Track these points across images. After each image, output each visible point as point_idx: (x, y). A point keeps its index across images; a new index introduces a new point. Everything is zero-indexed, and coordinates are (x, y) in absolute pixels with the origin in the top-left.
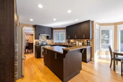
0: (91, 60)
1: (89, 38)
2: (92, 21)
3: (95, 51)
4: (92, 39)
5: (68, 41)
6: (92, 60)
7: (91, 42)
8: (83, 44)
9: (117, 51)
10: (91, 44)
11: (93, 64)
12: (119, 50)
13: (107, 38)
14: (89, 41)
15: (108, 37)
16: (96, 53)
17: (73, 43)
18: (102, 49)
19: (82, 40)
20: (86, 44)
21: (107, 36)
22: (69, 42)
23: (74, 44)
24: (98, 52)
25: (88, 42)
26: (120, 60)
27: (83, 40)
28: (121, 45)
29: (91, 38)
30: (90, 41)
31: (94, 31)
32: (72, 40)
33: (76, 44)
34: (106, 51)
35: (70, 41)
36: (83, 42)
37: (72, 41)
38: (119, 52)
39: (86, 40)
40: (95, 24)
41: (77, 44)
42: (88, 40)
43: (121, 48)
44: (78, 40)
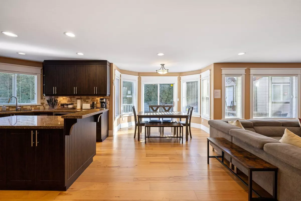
0: (107, 136)
1: (105, 95)
2: (110, 64)
3: (115, 118)
4: (110, 95)
5: (48, 101)
6: (109, 135)
7: (108, 102)
8: (93, 106)
9: (141, 114)
10: (108, 106)
11: (112, 140)
12: (142, 112)
13: (129, 95)
14: (104, 100)
15: (131, 94)
16: (115, 121)
17: (67, 105)
18: (123, 113)
19: (90, 97)
20: (99, 105)
21: (129, 92)
22: (52, 103)
23: (70, 106)
24: (118, 120)
25: (103, 102)
26: (143, 124)
27: (93, 97)
28: (145, 105)
29: (108, 93)
30: (106, 99)
31: (113, 83)
32: (64, 97)
33: (74, 108)
34: (128, 115)
35: (56, 101)
36: (94, 103)
37: (62, 100)
38: (143, 114)
39: (98, 99)
40: (115, 70)
41: (79, 107)
42: (102, 98)
43: (145, 110)
44: (79, 97)
